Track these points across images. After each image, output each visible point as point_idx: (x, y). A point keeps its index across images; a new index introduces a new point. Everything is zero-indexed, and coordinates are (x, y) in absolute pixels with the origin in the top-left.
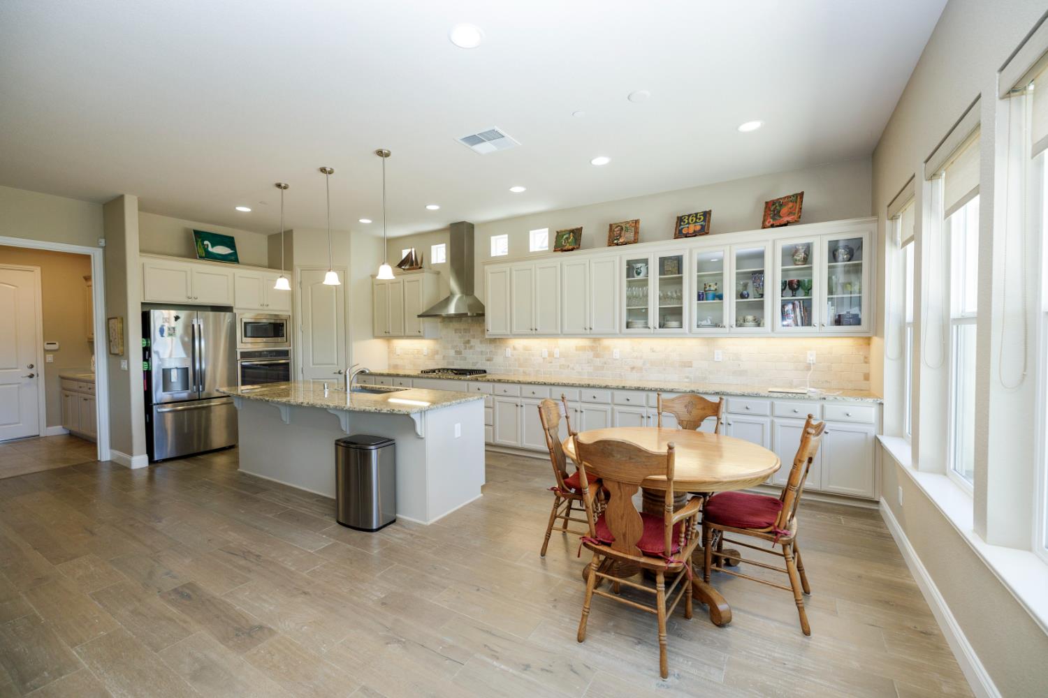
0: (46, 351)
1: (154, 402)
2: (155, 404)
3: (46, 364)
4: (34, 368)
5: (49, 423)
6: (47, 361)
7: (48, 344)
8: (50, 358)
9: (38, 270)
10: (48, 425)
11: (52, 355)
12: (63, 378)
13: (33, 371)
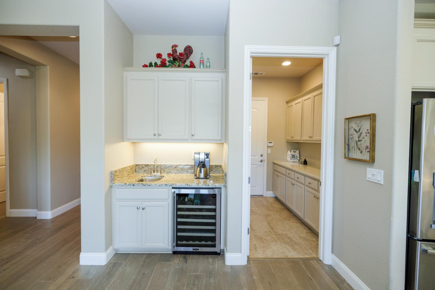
0: (268, 147)
1: (419, 237)
2: (418, 240)
3: (268, 154)
4: (263, 156)
5: (268, 190)
6: (268, 153)
7: (269, 143)
8: (269, 152)
9: (266, 99)
10: (267, 191)
11: (270, 149)
12: (274, 164)
13: (262, 158)
